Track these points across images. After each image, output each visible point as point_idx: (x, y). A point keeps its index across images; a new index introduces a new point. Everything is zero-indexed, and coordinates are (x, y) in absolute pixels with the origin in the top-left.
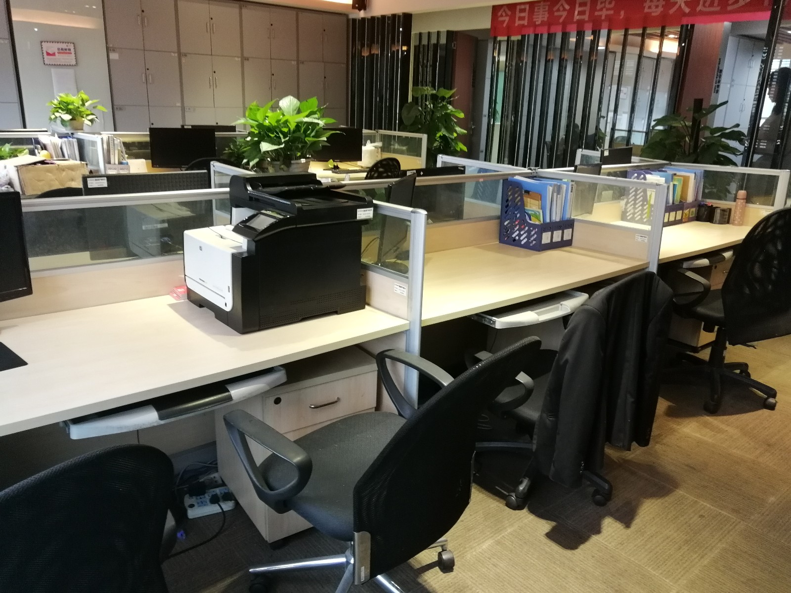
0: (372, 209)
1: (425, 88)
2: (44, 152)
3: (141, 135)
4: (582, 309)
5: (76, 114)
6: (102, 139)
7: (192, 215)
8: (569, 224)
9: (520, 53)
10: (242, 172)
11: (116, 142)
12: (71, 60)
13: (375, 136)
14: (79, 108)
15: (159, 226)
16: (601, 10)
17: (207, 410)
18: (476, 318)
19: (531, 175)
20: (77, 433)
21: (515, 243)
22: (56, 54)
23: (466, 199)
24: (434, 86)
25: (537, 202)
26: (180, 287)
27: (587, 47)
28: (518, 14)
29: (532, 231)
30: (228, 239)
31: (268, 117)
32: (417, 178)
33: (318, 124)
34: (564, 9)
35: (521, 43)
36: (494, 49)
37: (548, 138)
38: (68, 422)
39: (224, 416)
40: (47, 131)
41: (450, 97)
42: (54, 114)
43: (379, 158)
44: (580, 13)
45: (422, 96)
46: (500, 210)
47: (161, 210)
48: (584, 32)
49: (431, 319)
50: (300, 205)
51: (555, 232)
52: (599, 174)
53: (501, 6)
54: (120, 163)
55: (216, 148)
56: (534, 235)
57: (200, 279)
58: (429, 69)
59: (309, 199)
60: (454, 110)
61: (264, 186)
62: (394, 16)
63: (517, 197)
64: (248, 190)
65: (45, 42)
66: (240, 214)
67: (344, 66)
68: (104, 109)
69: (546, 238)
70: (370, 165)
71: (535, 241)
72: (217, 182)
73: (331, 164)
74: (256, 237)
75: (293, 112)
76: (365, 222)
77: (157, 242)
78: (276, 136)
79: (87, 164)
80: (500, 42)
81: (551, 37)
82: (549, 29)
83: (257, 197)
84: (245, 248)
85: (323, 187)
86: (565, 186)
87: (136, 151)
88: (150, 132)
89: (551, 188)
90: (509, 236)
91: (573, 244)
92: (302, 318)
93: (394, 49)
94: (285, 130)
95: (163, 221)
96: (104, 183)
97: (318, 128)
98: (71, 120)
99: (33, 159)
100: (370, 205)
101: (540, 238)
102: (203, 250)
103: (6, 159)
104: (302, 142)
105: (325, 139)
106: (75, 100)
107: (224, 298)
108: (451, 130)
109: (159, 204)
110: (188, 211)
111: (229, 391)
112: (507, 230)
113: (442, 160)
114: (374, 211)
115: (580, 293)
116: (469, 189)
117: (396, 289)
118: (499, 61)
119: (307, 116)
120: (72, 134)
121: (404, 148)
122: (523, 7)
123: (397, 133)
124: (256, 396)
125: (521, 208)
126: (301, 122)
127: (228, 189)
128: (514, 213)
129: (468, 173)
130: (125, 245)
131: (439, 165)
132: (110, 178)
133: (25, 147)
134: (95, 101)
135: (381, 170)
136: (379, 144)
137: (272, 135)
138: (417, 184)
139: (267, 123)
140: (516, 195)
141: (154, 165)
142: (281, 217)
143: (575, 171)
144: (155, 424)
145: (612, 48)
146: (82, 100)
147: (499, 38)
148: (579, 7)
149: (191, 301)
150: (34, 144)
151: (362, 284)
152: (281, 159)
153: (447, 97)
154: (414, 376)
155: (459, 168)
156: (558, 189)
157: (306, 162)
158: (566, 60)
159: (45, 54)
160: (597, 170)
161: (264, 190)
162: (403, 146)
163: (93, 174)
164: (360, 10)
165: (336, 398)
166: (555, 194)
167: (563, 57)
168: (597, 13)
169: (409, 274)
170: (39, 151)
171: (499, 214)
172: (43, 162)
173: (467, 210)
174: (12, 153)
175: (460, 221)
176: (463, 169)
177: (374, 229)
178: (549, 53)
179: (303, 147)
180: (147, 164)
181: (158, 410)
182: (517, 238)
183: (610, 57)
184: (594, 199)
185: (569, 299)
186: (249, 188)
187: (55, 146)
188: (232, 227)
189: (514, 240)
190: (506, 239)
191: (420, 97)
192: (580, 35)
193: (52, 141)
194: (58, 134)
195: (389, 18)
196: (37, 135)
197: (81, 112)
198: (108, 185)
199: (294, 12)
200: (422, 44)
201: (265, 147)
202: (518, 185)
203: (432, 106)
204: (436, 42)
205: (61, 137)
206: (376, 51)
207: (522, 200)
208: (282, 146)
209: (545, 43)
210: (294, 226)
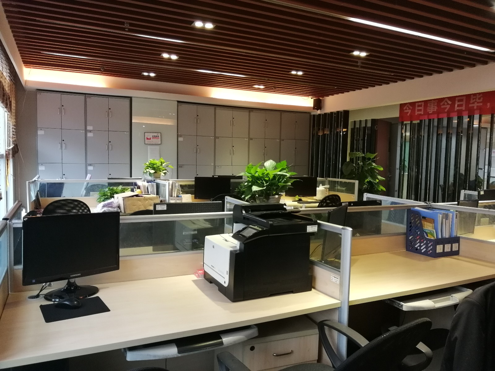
0: (317, 226)
1: (358, 153)
2: (139, 190)
3: (190, 181)
4: (466, 301)
5: (157, 170)
6: (169, 183)
7: (211, 227)
8: (456, 240)
9: (419, 130)
10: (241, 203)
11: (176, 185)
12: (158, 141)
13: (325, 181)
14: (159, 166)
15: (193, 233)
16: (473, 103)
17: (207, 350)
18: (389, 302)
19: (427, 207)
20: (131, 357)
21: (417, 251)
22: (151, 139)
23: (383, 221)
24: (364, 152)
25: (431, 225)
26: (200, 270)
27: (465, 126)
28: (417, 108)
29: (429, 243)
30: (229, 241)
31: (257, 171)
32: (348, 207)
33: (286, 176)
34: (448, 104)
35: (420, 125)
36: (402, 129)
37: (441, 182)
38: (126, 349)
39: (217, 355)
40: (141, 179)
41: (374, 158)
42: (146, 170)
43: (327, 195)
44: (458, 106)
45: (356, 157)
46: (406, 229)
47: (194, 223)
48: (463, 117)
49: (356, 300)
50: (272, 222)
51: (446, 245)
52: (477, 207)
53: (405, 104)
54: (177, 196)
55: (231, 188)
56: (430, 246)
57: (212, 266)
58: (361, 142)
59: (278, 219)
60: (376, 166)
61: (252, 211)
62: (338, 112)
63: (418, 221)
64: (243, 213)
65: (147, 133)
66: (238, 227)
67: (308, 141)
68: (172, 167)
69: (439, 249)
70: (321, 199)
71: (431, 250)
72: (228, 208)
73: (297, 198)
74: (245, 241)
75: (272, 168)
76: (312, 234)
77: (190, 242)
78: (261, 182)
79: (159, 197)
80: (406, 125)
81: (440, 121)
82: (438, 116)
83: (248, 218)
84: (238, 248)
85: (287, 212)
86: (451, 214)
87: (186, 189)
88: (195, 179)
89: (441, 216)
90: (413, 247)
91: (460, 254)
92: (270, 294)
93: (338, 130)
94: (267, 179)
95: (195, 230)
96: (164, 208)
97: (286, 177)
98: (154, 173)
99: (133, 194)
100: (315, 223)
101: (435, 249)
102: (215, 248)
103: (119, 193)
104: (276, 186)
105: (290, 184)
106: (158, 162)
107: (224, 278)
108: (375, 178)
109: (194, 220)
110: (209, 224)
111: (221, 339)
112: (411, 243)
113: (367, 196)
114: (318, 227)
115: (466, 289)
116: (385, 214)
117: (332, 279)
118: (405, 135)
119: (280, 171)
120: (154, 180)
121: (344, 189)
122: (420, 104)
123: (340, 180)
124: (239, 343)
125: (421, 228)
126: (276, 174)
127: (232, 212)
128: (416, 231)
129: (383, 205)
130: (173, 243)
131: (365, 199)
132: (169, 205)
133: (129, 187)
134: (168, 163)
135: (328, 201)
136: (328, 186)
137: (259, 182)
138: (348, 211)
139: (257, 175)
140: (417, 220)
141: (195, 198)
142: (260, 229)
143: (458, 204)
144: (175, 356)
145: (483, 125)
146: (161, 162)
147: (405, 122)
148: (458, 102)
149: (206, 279)
150: (134, 186)
151: (310, 274)
152: (264, 195)
153: (371, 158)
154: (344, 340)
155: (377, 201)
156: (446, 217)
157: (279, 197)
158: (451, 134)
159: (146, 139)
160: (475, 204)
161: (252, 213)
162: (344, 188)
163: (162, 203)
164: (318, 110)
165: (291, 350)
166: (444, 220)
167: (449, 132)
168: (470, 105)
169: (341, 270)
170: (136, 189)
171: (405, 231)
172: (137, 196)
173: (383, 228)
174: (122, 191)
175: (380, 235)
176: (380, 202)
177: (318, 239)
178: (439, 129)
179: (277, 189)
180: (192, 197)
181: (178, 347)
182: (419, 248)
183: (483, 131)
184: (474, 224)
185: (457, 293)
186: (244, 212)
187: (144, 186)
188: (232, 235)
189: (417, 249)
190: (411, 248)
191: (355, 158)
192: (460, 119)
193: (143, 184)
194: (147, 180)
195: (335, 113)
196: (136, 181)
197: (160, 169)
198: (167, 209)
199: (279, 113)
200: (356, 127)
201: (255, 188)
202: (417, 213)
203: (362, 163)
204: (365, 126)
205: (148, 182)
206: (327, 132)
207: (421, 223)
208: (264, 188)
209: (436, 124)
210: (268, 235)
